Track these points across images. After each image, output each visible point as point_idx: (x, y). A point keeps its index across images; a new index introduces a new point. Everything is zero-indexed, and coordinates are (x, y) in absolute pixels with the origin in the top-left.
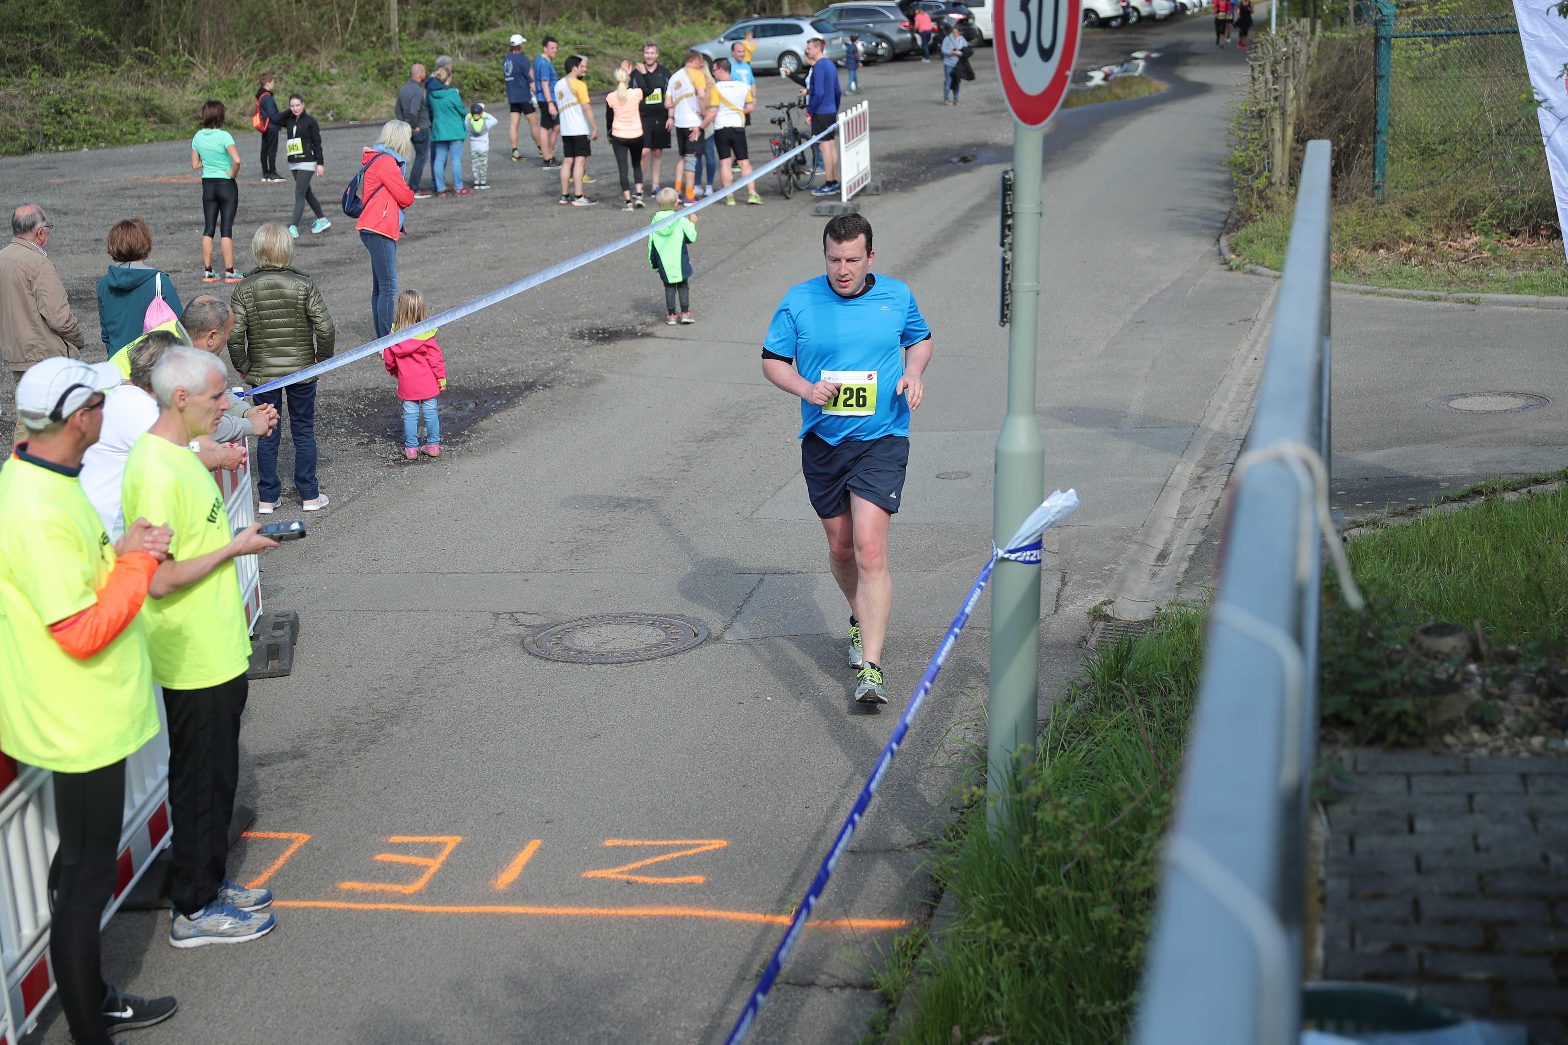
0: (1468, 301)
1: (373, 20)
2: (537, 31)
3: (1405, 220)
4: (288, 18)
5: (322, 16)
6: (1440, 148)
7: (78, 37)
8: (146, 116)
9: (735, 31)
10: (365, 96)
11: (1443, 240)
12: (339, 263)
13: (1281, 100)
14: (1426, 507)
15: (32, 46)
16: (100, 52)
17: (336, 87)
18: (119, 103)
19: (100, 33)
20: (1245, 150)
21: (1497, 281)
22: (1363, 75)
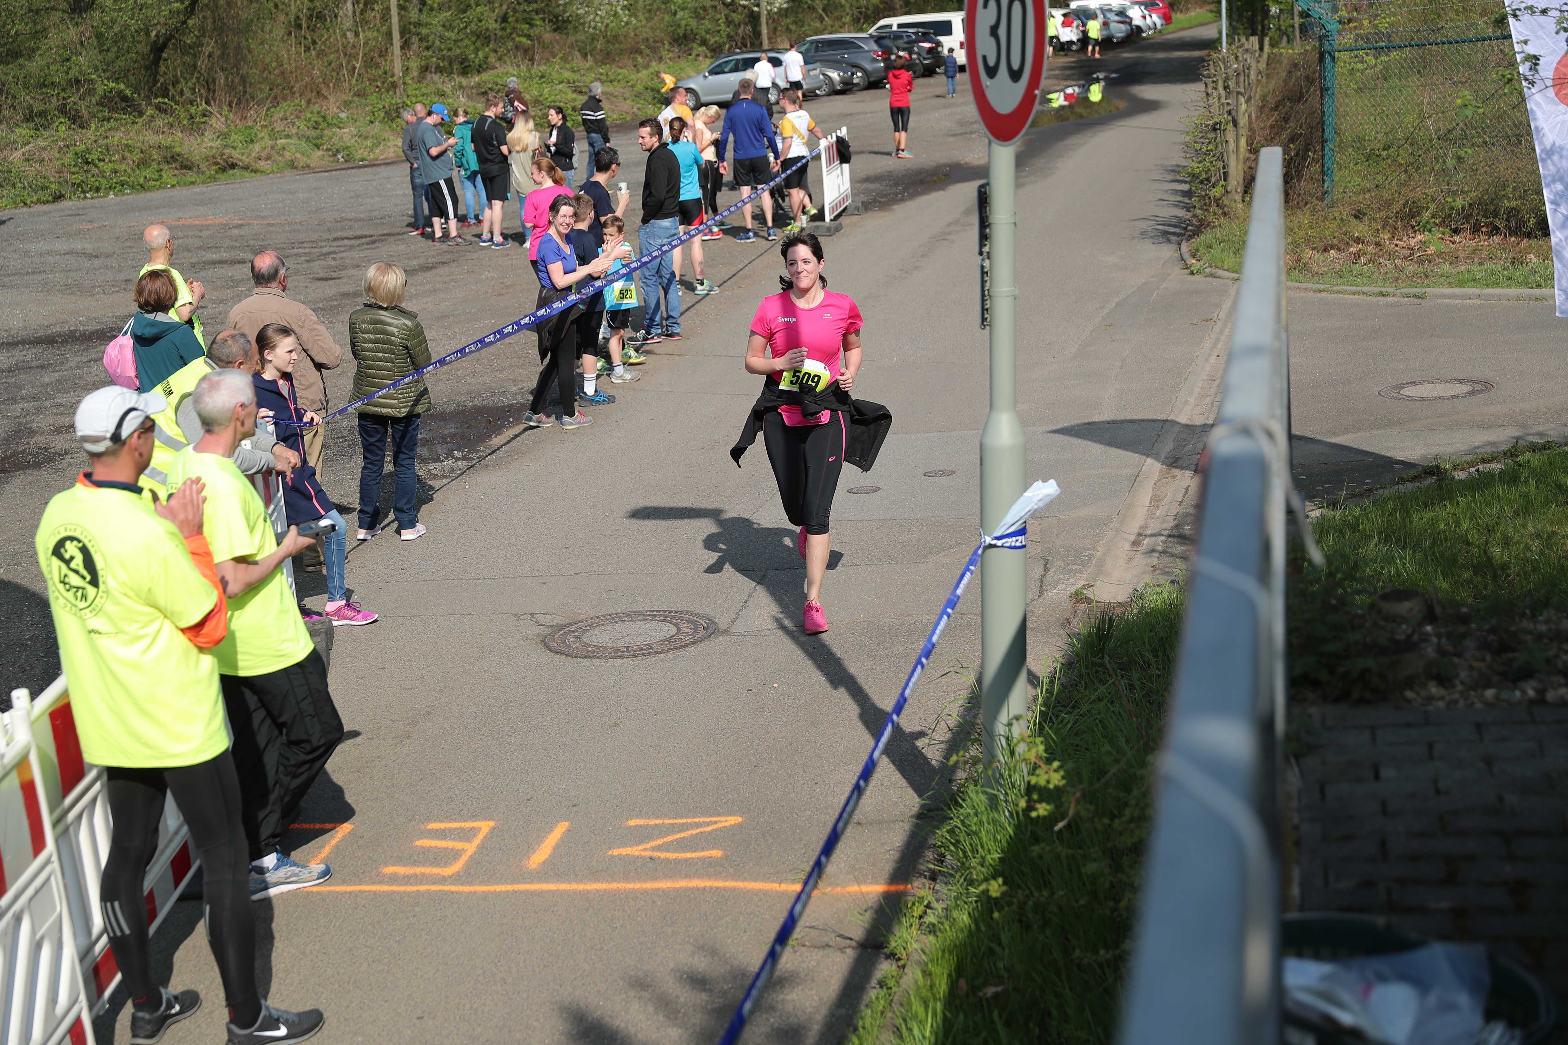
0: (1415, 296)
1: (378, 67)
2: (533, 72)
3: (1354, 222)
4: (297, 68)
5: (330, 64)
6: (1384, 153)
7: (100, 89)
8: (168, 163)
9: (719, 65)
10: (373, 137)
11: (1389, 239)
12: (355, 295)
13: (1234, 113)
14: (1381, 488)
15: (58, 100)
16: (123, 104)
17: (345, 130)
18: (142, 152)
19: (122, 86)
20: (1200, 162)
21: (1441, 276)
22: (1309, 88)
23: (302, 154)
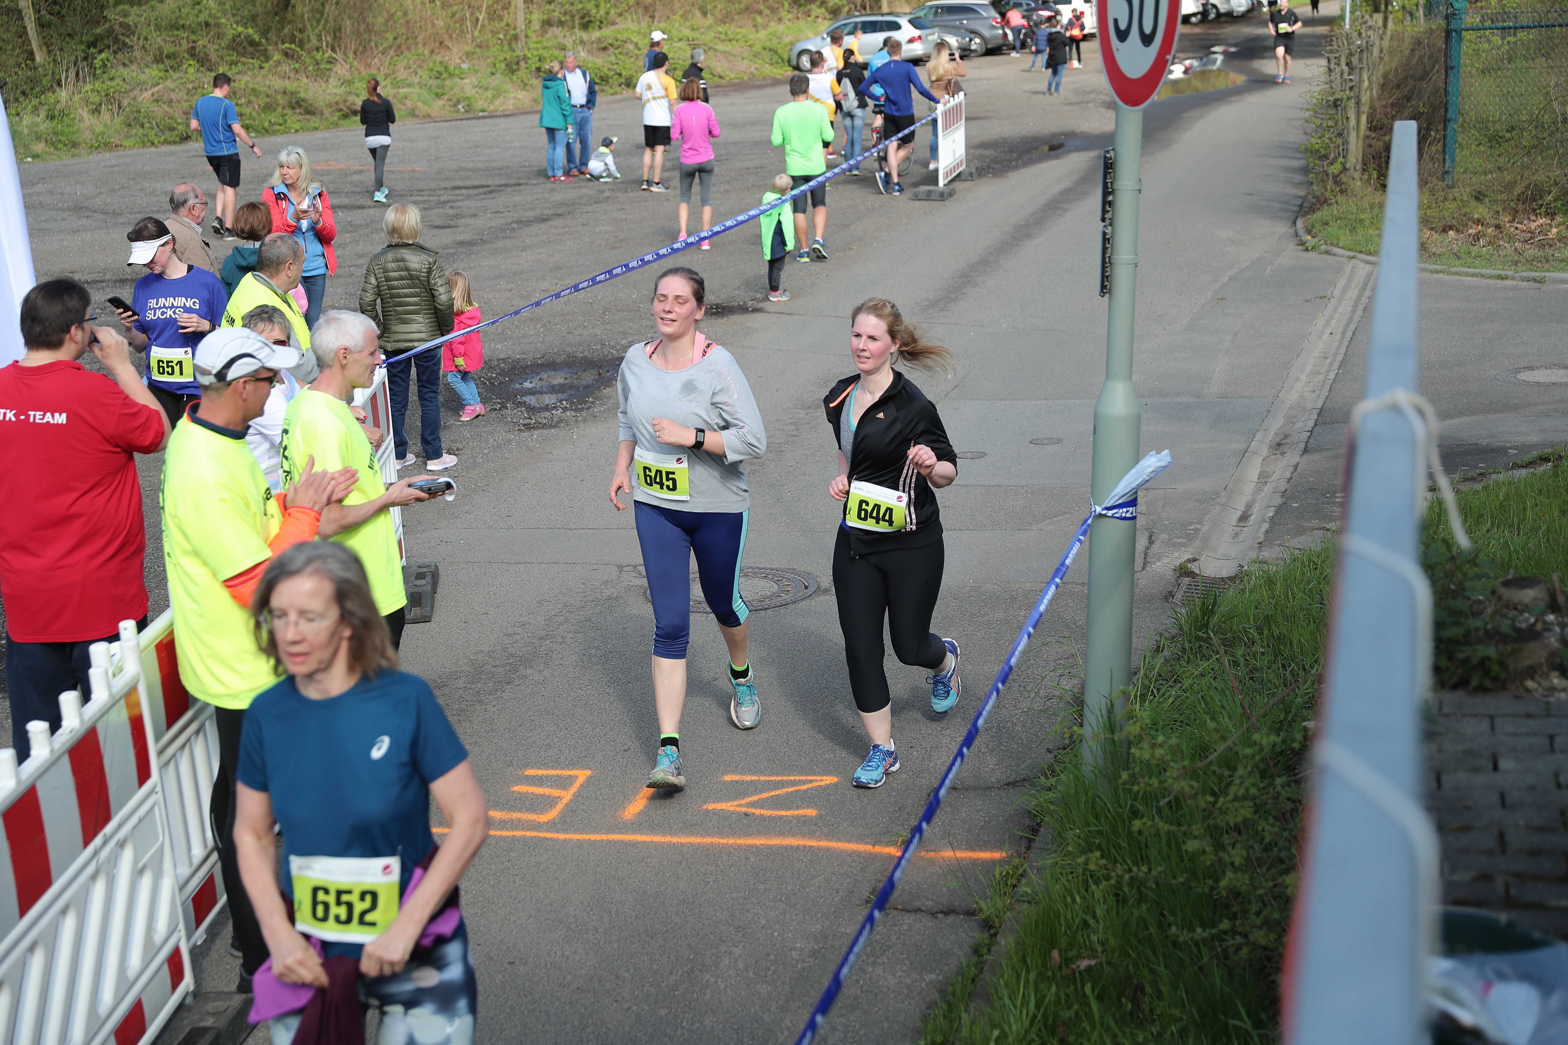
0: (1535, 280)
1: (501, 18)
3: (1474, 203)
4: (421, 18)
5: (453, 15)
6: (1508, 135)
7: (230, 33)
8: (293, 108)
10: (493, 89)
11: (1509, 222)
12: (471, 243)
13: (1356, 90)
14: (1495, 472)
15: (188, 43)
16: (250, 49)
17: (466, 81)
18: (268, 96)
19: (250, 31)
20: (1320, 138)
21: (1562, 261)
22: (1434, 67)
23: (424, 103)
